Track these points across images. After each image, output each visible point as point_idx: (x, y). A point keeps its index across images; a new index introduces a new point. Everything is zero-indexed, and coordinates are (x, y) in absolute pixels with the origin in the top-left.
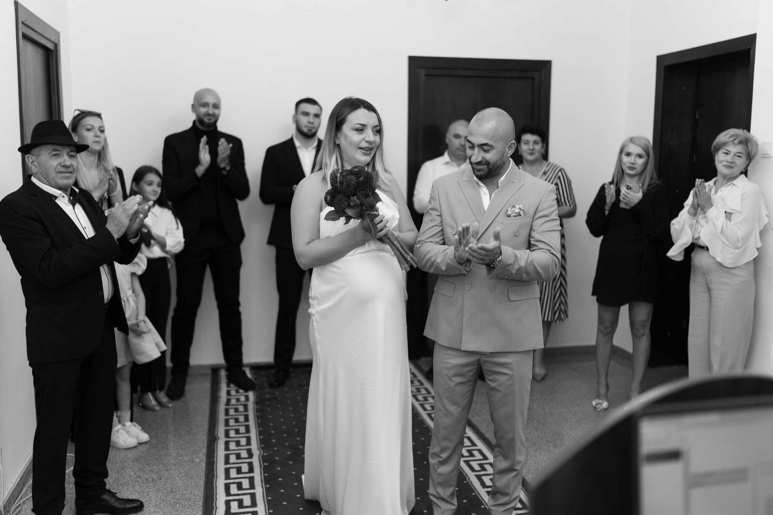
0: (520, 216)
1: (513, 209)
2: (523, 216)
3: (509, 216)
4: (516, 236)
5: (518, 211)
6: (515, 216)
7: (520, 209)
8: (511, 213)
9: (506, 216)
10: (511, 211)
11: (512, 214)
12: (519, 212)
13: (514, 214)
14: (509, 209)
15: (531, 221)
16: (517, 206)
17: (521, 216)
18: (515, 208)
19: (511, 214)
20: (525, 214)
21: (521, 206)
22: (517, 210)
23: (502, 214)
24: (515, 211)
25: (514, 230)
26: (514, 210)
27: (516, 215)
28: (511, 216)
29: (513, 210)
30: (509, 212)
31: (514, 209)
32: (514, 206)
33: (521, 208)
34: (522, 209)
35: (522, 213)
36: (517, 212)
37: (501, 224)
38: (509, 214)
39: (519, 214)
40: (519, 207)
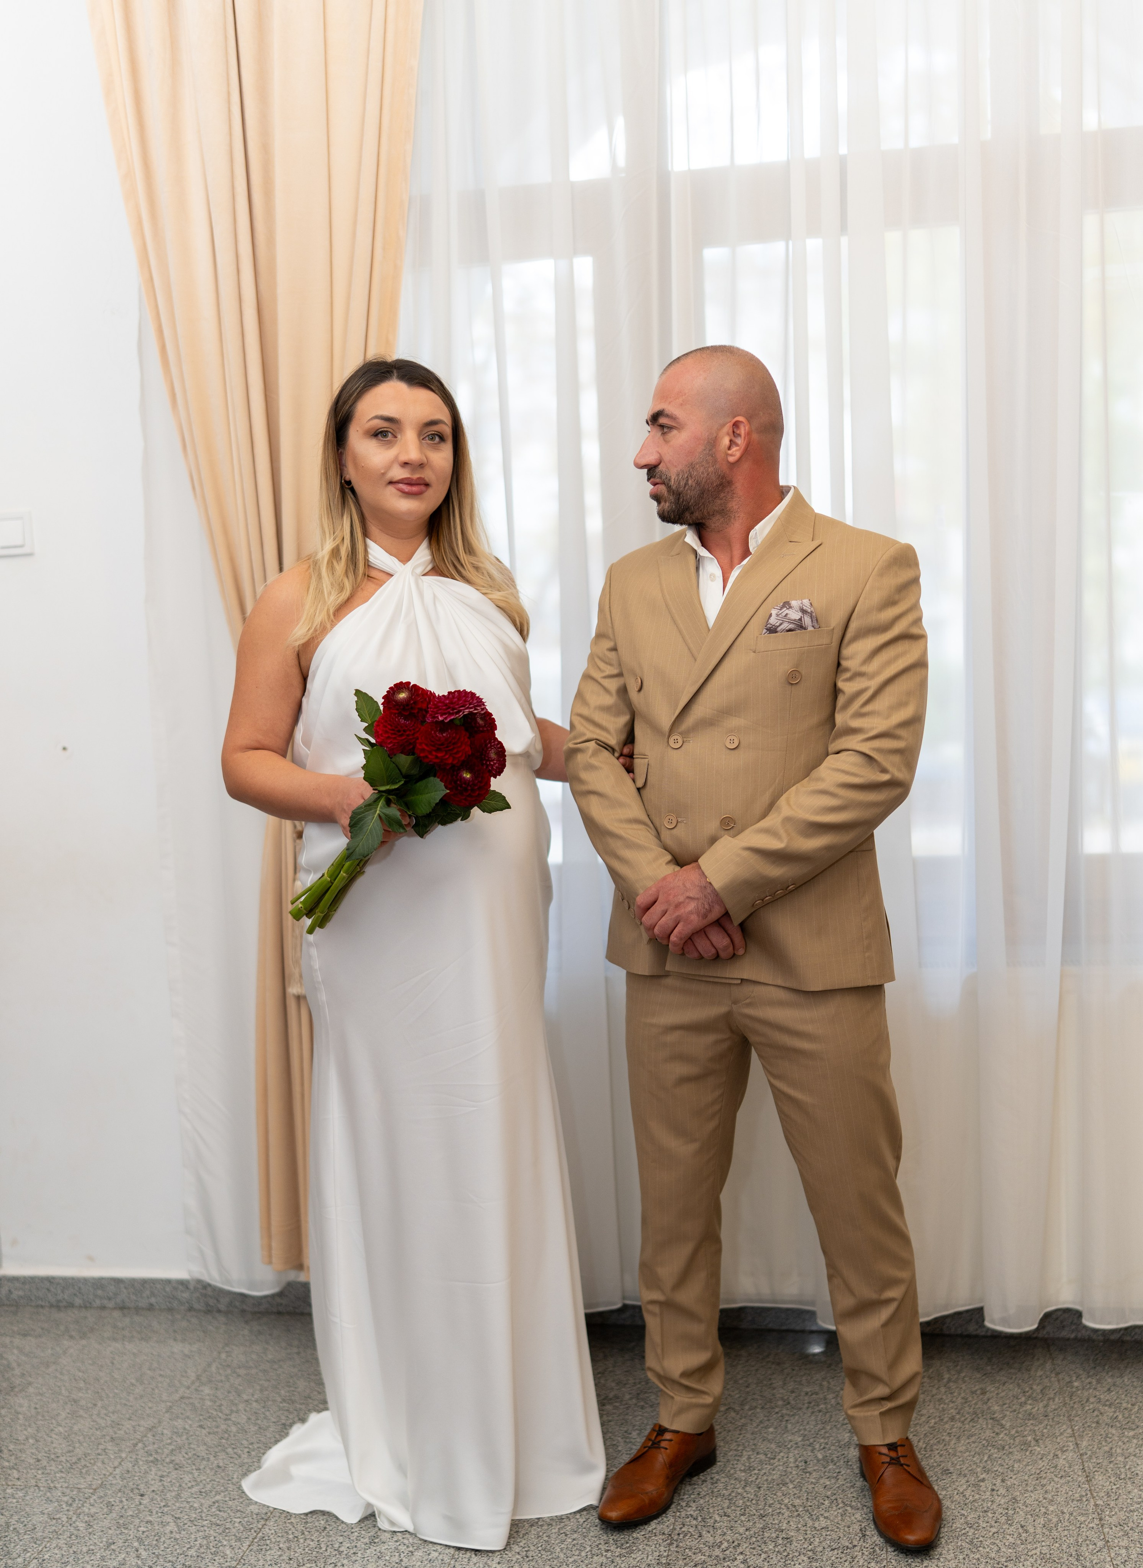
0: (803, 631)
1: (785, 611)
2: (810, 629)
3: (772, 630)
4: (792, 684)
5: (798, 617)
6: (790, 630)
7: (803, 611)
8: (779, 622)
9: (765, 631)
10: (777, 615)
11: (781, 624)
12: (800, 619)
13: (786, 626)
14: (774, 612)
15: (835, 644)
16: (794, 603)
17: (805, 629)
18: (790, 607)
19: (778, 624)
20: (817, 625)
21: (806, 602)
22: (795, 615)
23: (755, 627)
24: (788, 616)
25: (787, 668)
26: (787, 614)
27: (792, 626)
28: (779, 629)
29: (784, 614)
30: (773, 621)
31: (787, 611)
32: (787, 605)
33: (805, 608)
34: (809, 611)
35: (807, 620)
36: (795, 620)
37: (754, 652)
38: (774, 625)
39: (800, 626)
40: (801, 605)
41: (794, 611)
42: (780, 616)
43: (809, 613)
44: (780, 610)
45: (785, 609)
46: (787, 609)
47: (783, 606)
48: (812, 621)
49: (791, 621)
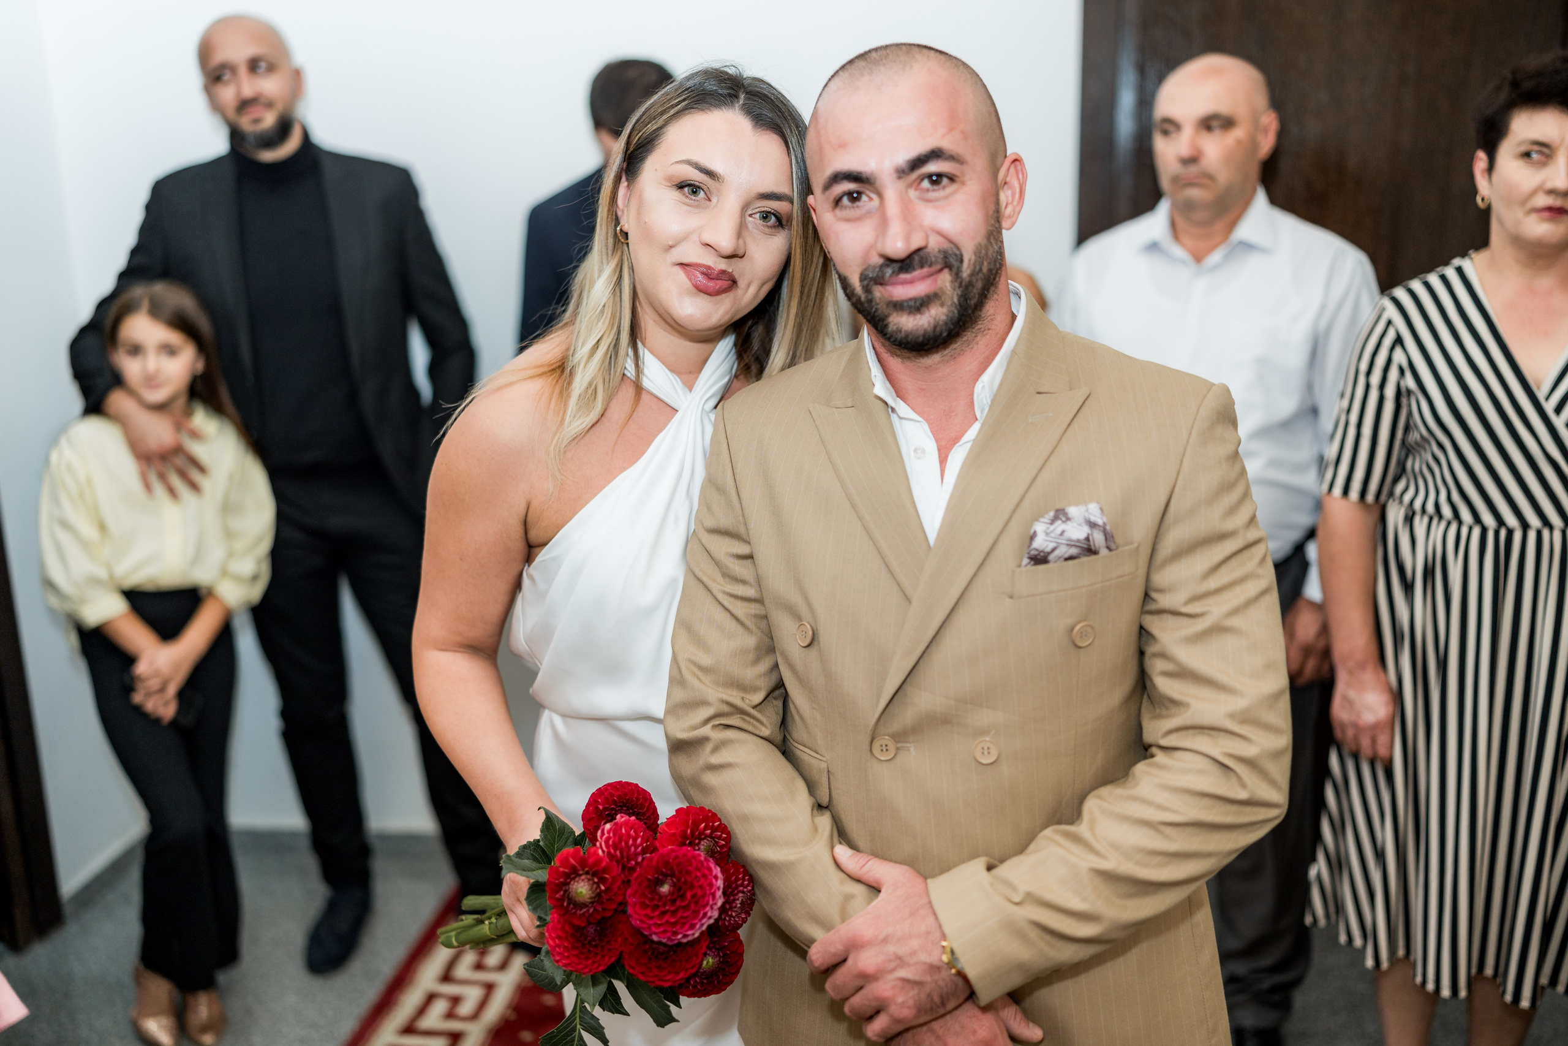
0: (1093, 557)
1: (1059, 526)
2: (1104, 552)
3: (1040, 559)
4: (1080, 647)
5: (1083, 536)
6: (1071, 558)
7: (1092, 525)
8: (1051, 546)
9: (1026, 561)
10: (1047, 534)
11: (1053, 550)
12: (1087, 539)
13: (1063, 551)
14: (1040, 527)
16: (1072, 511)
17: (1095, 554)
18: (1068, 519)
19: (1048, 549)
20: (1113, 546)
21: (1095, 509)
22: (1077, 532)
23: (1008, 552)
24: (1066, 534)
25: (1069, 621)
26: (1062, 533)
27: (1074, 551)
28: (1051, 557)
29: (1059, 531)
30: (1041, 543)
31: (1064, 526)
32: (1060, 515)
33: (1093, 519)
34: (1100, 522)
35: (1098, 538)
36: (1078, 541)
37: (1011, 597)
38: (1042, 551)
39: (1089, 550)
40: (1086, 515)
41: (1075, 524)
42: (1052, 535)
43: (1099, 526)
44: (1052, 524)
45: (1059, 522)
46: (1063, 522)
47: (1056, 517)
48: (1104, 539)
49: (1072, 543)
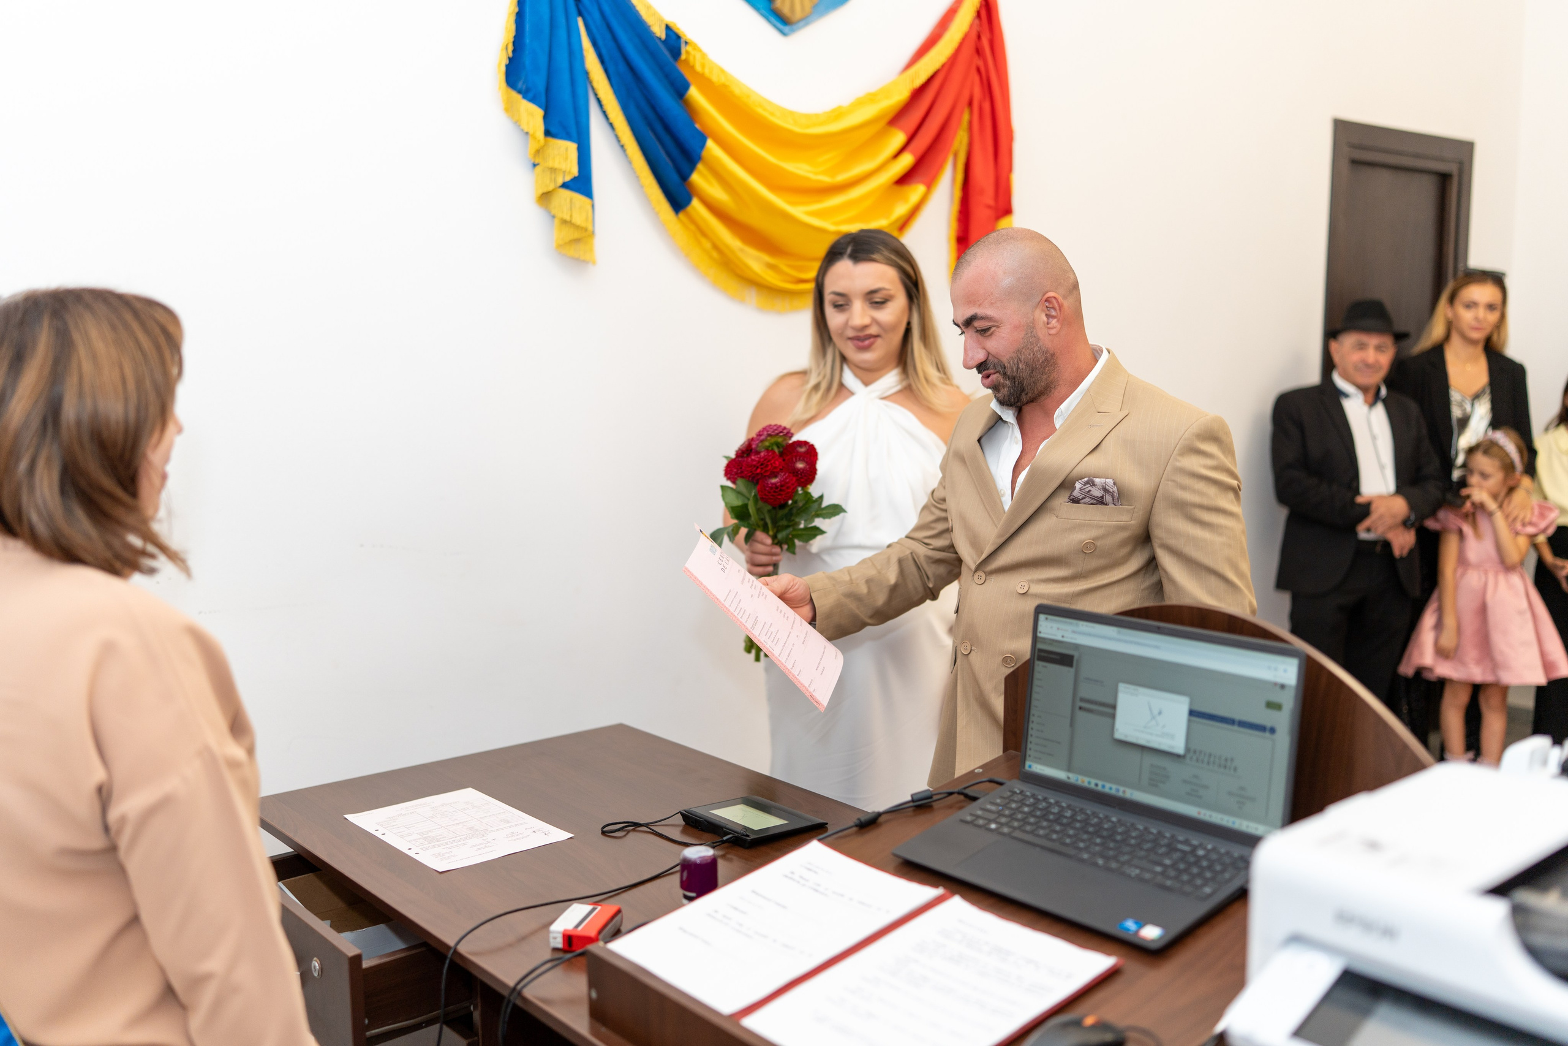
1: (1088, 488)
2: (1110, 505)
3: (1075, 501)
4: (1086, 553)
5: (1099, 495)
6: (1091, 505)
7: (1105, 490)
8: (1082, 496)
9: (1068, 501)
10: (1081, 490)
11: (1083, 498)
12: (1102, 497)
13: (1088, 500)
14: (1079, 486)
16: (1097, 480)
17: (1104, 506)
18: (1093, 484)
19: (1080, 497)
20: (1118, 504)
21: (1110, 482)
22: (1097, 493)
24: (1091, 492)
26: (1090, 491)
27: (1093, 501)
28: (1081, 502)
29: (1087, 490)
30: (1077, 493)
31: (1090, 488)
32: (1091, 481)
33: (1107, 487)
34: (1112, 489)
35: (1108, 498)
36: (1097, 497)
37: (1057, 517)
38: (1077, 498)
39: (1102, 502)
40: (1104, 485)
41: (1097, 489)
42: (1084, 490)
43: (1110, 492)
44: (1084, 485)
45: (1089, 485)
46: (1091, 486)
47: (1087, 483)
48: (1113, 500)
49: (1093, 498)
